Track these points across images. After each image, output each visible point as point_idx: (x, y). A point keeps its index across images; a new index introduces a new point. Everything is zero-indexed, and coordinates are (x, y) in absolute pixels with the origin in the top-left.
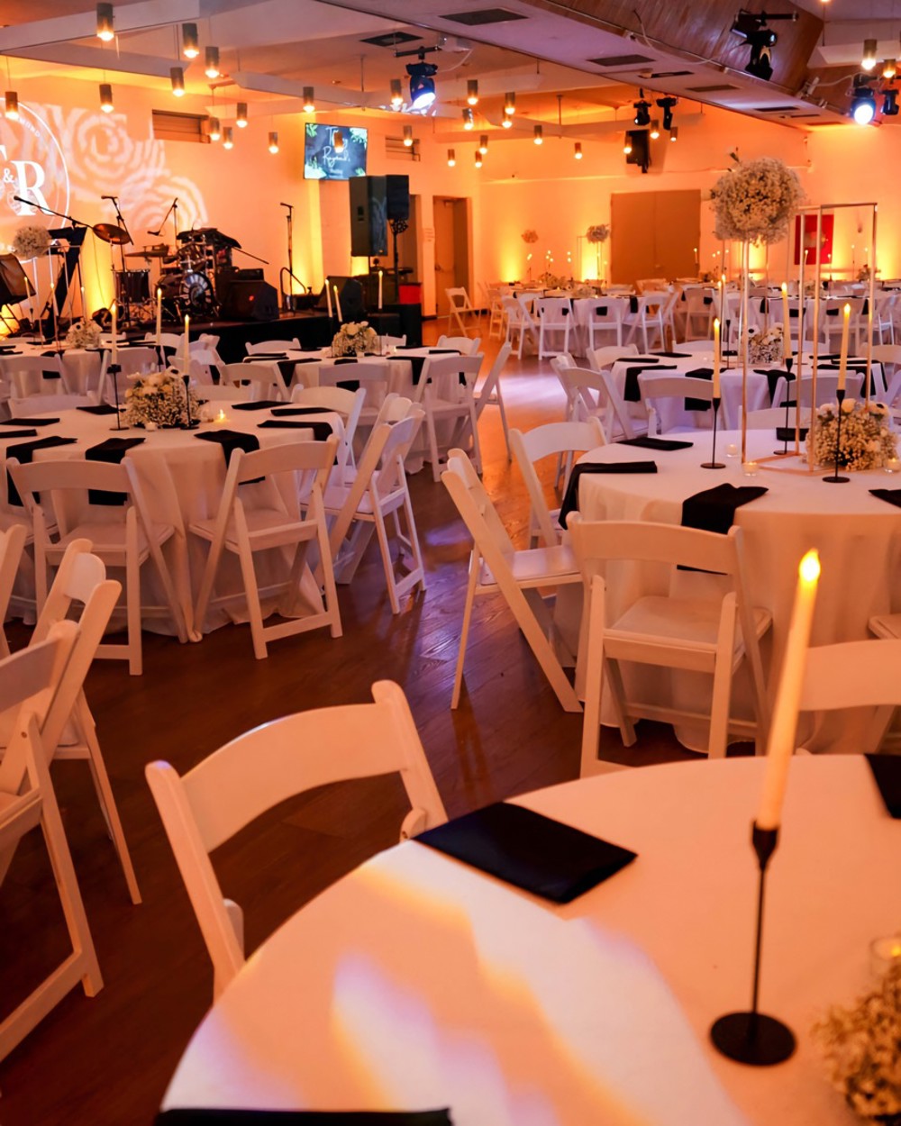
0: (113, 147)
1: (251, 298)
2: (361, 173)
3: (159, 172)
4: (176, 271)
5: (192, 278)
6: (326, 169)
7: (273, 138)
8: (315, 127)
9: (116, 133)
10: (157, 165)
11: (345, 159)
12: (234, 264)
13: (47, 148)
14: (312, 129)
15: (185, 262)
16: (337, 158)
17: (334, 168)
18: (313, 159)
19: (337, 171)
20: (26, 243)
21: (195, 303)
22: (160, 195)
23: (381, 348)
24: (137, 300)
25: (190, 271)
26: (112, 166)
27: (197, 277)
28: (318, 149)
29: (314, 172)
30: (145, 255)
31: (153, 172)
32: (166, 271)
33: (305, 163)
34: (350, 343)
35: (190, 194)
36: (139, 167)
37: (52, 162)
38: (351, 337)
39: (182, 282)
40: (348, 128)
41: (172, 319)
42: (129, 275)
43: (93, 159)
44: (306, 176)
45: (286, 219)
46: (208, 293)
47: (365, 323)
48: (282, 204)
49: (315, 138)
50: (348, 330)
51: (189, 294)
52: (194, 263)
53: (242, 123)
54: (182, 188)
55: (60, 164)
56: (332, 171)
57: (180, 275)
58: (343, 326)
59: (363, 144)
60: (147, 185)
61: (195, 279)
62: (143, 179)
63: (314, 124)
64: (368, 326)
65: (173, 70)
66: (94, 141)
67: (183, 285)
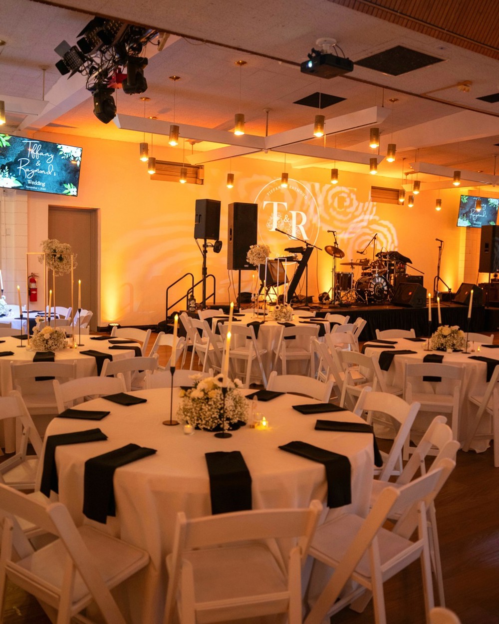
0: (347, 203)
1: (410, 293)
2: (492, 223)
3: (371, 217)
4: (370, 274)
5: (377, 279)
6: (471, 221)
7: (439, 202)
8: (467, 198)
9: (349, 196)
10: (371, 213)
11: (484, 216)
12: (406, 273)
13: (309, 203)
14: (465, 199)
15: (375, 270)
16: (478, 215)
17: (476, 221)
18: (464, 216)
19: (478, 223)
20: (254, 255)
21: (377, 294)
22: (371, 230)
23: (467, 346)
24: (344, 289)
25: (377, 275)
26: (345, 214)
27: (380, 279)
28: (467, 210)
29: (463, 223)
30: (352, 264)
31: (368, 217)
32: (364, 274)
33: (459, 218)
34: (443, 341)
35: (389, 230)
36: (360, 215)
37: (312, 210)
38: (445, 337)
39: (371, 281)
40: (487, 198)
41: (363, 301)
42: (342, 275)
43: (334, 209)
44: (458, 225)
45: (438, 248)
46: (386, 288)
47: (457, 327)
48: (437, 240)
49: (465, 204)
50: (443, 331)
51: (374, 288)
52: (380, 270)
53: (416, 192)
54: (385, 226)
55: (315, 211)
56: (475, 222)
57: (371, 277)
58: (439, 328)
59: (495, 208)
60: (365, 224)
61: (380, 280)
62: (362, 221)
63: (466, 196)
64: (459, 329)
65: (371, 160)
66: (336, 200)
67: (371, 283)
